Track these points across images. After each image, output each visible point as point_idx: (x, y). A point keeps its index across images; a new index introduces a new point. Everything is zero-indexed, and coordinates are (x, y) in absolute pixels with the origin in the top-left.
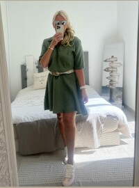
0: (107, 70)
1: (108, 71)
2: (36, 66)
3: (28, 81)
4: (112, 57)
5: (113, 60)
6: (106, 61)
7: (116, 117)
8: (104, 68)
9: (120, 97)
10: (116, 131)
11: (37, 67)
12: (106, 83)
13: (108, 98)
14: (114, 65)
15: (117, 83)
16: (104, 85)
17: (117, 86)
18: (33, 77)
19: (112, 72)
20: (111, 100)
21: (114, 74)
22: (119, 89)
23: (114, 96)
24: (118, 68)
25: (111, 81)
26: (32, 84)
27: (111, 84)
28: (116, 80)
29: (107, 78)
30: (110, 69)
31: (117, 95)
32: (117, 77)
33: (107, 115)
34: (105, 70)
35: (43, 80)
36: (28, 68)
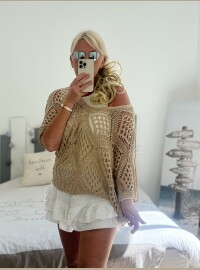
0: (172, 154)
1: (173, 156)
2: (29, 138)
3: (14, 170)
4: (184, 128)
5: (185, 134)
6: (170, 136)
7: (185, 252)
8: (167, 150)
9: (196, 210)
11: (33, 141)
12: (169, 179)
13: (172, 210)
14: (187, 145)
15: (192, 181)
16: (165, 183)
17: (190, 186)
18: (23, 161)
19: (182, 158)
20: (177, 216)
21: (185, 163)
22: (194, 193)
23: (185, 207)
24: (194, 152)
25: (180, 176)
26: (21, 175)
27: (180, 184)
28: (190, 175)
29: (171, 170)
30: (178, 153)
31: (189, 206)
32: (192, 169)
33: (168, 249)
34: (168, 154)
35: (42, 168)
36: (13, 140)
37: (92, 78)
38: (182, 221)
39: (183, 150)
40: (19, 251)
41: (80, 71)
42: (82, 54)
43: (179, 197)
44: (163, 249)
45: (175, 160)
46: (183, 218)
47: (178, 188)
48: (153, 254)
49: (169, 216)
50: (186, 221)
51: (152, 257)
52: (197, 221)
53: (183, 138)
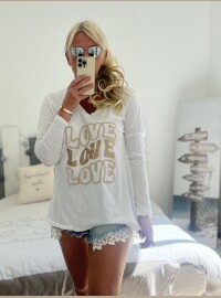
0: (184, 160)
1: (186, 161)
2: (24, 149)
4: (197, 130)
5: (198, 136)
6: (182, 139)
7: (201, 268)
8: (178, 157)
9: (213, 220)
11: (28, 153)
12: (182, 188)
13: (187, 221)
14: (201, 148)
15: (208, 188)
16: (178, 192)
17: (206, 194)
18: (17, 176)
19: (196, 163)
20: (193, 228)
21: (200, 168)
22: (210, 201)
23: (201, 218)
24: (209, 155)
25: (194, 184)
26: (16, 191)
27: (194, 192)
28: (206, 183)
29: (184, 177)
30: (192, 158)
31: (205, 216)
32: (208, 175)
33: (182, 265)
34: (180, 160)
35: (40, 183)
37: (93, 81)
38: (198, 233)
39: (196, 154)
40: (17, 276)
42: (80, 50)
43: (194, 206)
44: (177, 266)
45: (188, 166)
46: (200, 230)
47: (192, 197)
48: (166, 271)
49: (184, 229)
50: (203, 233)
51: (165, 275)
52: (215, 232)
53: (197, 141)
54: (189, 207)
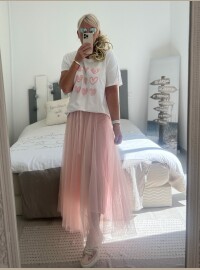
0: (155, 97)
2: (50, 90)
3: (39, 114)
4: (163, 77)
5: (164, 82)
6: (153, 84)
7: (166, 164)
8: (151, 94)
9: (174, 137)
10: (167, 185)
11: (52, 93)
12: (153, 116)
13: (157, 138)
14: (165, 90)
15: (170, 116)
16: (151, 119)
17: (169, 120)
18: (45, 107)
19: (162, 99)
20: (161, 142)
21: (165, 103)
22: (172, 125)
23: (166, 136)
24: (171, 94)
25: (161, 113)
26: (45, 117)
27: (162, 118)
28: (169, 112)
29: (155, 109)
30: (160, 96)
31: (169, 134)
32: (170, 107)
33: (153, 162)
34: (152, 97)
35: (60, 111)
36: (38, 93)
39: (162, 93)
41: (85, 41)
42: (85, 30)
43: (161, 128)
44: (150, 163)
45: (157, 101)
46: (166, 143)
47: (160, 122)
50: (167, 146)
51: (142, 169)
53: (163, 85)
54: (158, 129)
